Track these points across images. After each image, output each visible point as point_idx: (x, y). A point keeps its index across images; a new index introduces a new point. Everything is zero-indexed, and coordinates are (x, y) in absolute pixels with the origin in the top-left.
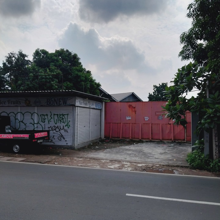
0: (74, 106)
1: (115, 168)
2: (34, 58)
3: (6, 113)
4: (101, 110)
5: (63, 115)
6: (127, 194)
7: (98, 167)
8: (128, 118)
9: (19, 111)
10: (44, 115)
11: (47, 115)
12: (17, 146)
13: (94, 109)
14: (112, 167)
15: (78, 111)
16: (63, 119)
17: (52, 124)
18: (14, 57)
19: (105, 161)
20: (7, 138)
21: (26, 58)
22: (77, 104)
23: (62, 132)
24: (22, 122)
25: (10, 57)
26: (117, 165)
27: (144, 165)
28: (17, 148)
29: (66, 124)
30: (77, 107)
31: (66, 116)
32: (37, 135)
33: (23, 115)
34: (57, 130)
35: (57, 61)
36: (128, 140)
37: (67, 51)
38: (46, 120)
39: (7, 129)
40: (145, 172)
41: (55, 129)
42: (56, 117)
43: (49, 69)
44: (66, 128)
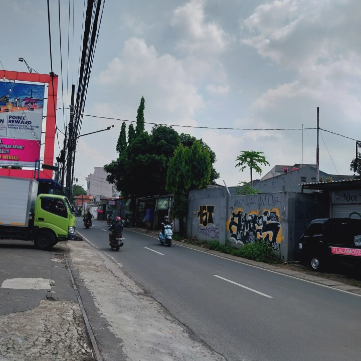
3: (358, 214)
20: (353, 254)
39: (357, 241)
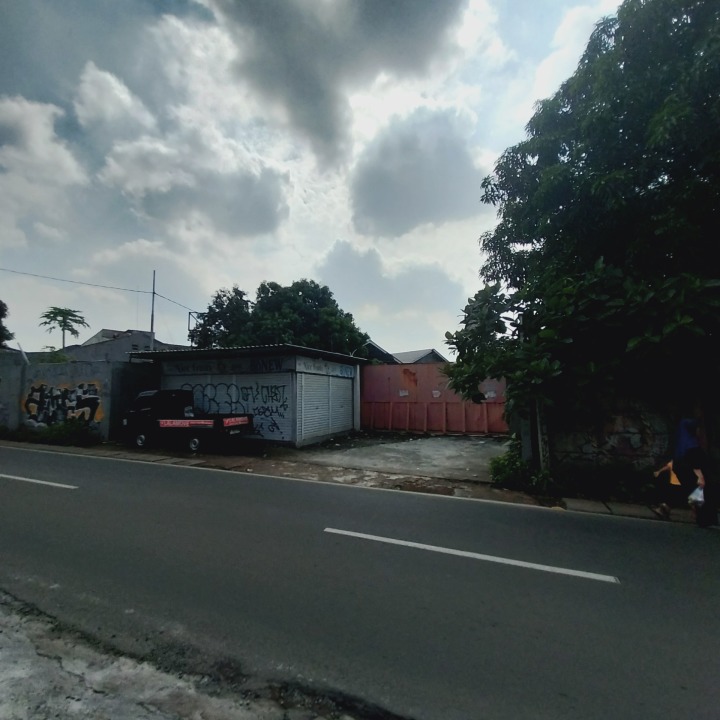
0: (294, 372)
1: (345, 482)
2: (259, 296)
4: (353, 379)
5: (277, 388)
6: (327, 530)
7: (315, 479)
8: (402, 394)
9: (209, 382)
10: (247, 389)
11: (251, 388)
12: (196, 440)
13: (337, 377)
14: (340, 479)
15: (303, 381)
16: (276, 394)
17: (259, 403)
18: (225, 296)
19: (335, 468)
20: (181, 425)
21: (245, 298)
22: (300, 367)
23: (275, 417)
24: (213, 400)
26: (350, 477)
27: (402, 477)
28: (195, 443)
29: (281, 403)
30: (301, 373)
31: (281, 389)
32: (228, 422)
33: (215, 388)
34: (268, 413)
35: (295, 299)
36: (403, 433)
37: (312, 282)
38: (250, 398)
39: (187, 412)
40: (398, 491)
41: (264, 413)
42: (265, 391)
43: (280, 314)
44: (281, 410)
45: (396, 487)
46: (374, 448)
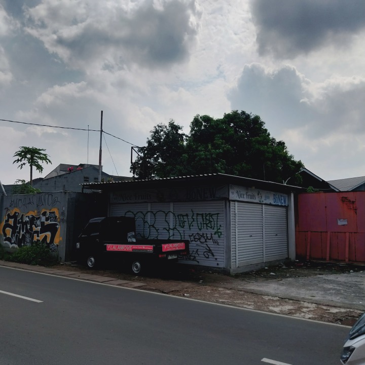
0: (227, 200)
1: (282, 312)
2: (193, 129)
3: (132, 212)
4: (287, 208)
5: (211, 215)
7: (250, 307)
8: (340, 223)
9: (149, 210)
10: (183, 216)
11: (187, 215)
12: (138, 264)
13: (270, 205)
14: (277, 309)
15: (235, 208)
16: (210, 222)
17: (194, 230)
19: (270, 297)
22: (233, 196)
23: (210, 243)
24: (153, 226)
25: (157, 132)
26: (287, 307)
27: (343, 310)
28: (137, 267)
29: (215, 230)
30: (234, 201)
31: (215, 217)
32: (166, 247)
33: (154, 214)
34: (203, 240)
36: (342, 264)
37: (243, 113)
38: (186, 224)
39: (130, 237)
40: (339, 325)
41: (199, 239)
42: (200, 219)
44: (216, 237)
45: (336, 321)
46: (310, 278)
